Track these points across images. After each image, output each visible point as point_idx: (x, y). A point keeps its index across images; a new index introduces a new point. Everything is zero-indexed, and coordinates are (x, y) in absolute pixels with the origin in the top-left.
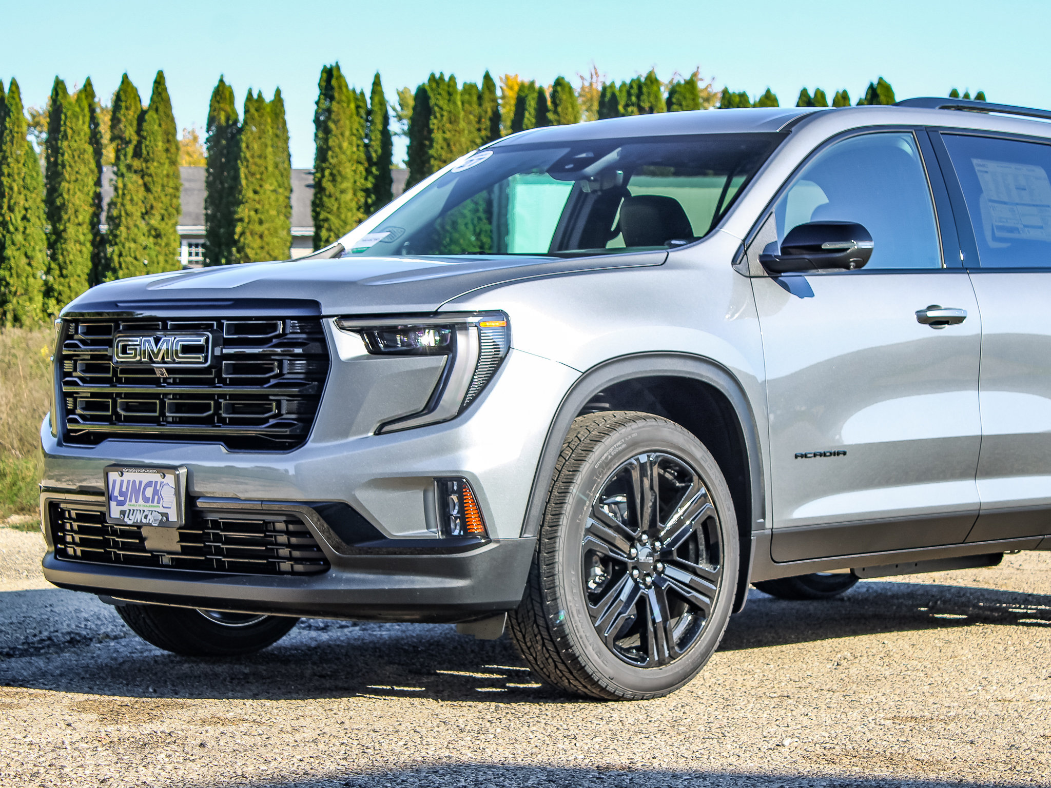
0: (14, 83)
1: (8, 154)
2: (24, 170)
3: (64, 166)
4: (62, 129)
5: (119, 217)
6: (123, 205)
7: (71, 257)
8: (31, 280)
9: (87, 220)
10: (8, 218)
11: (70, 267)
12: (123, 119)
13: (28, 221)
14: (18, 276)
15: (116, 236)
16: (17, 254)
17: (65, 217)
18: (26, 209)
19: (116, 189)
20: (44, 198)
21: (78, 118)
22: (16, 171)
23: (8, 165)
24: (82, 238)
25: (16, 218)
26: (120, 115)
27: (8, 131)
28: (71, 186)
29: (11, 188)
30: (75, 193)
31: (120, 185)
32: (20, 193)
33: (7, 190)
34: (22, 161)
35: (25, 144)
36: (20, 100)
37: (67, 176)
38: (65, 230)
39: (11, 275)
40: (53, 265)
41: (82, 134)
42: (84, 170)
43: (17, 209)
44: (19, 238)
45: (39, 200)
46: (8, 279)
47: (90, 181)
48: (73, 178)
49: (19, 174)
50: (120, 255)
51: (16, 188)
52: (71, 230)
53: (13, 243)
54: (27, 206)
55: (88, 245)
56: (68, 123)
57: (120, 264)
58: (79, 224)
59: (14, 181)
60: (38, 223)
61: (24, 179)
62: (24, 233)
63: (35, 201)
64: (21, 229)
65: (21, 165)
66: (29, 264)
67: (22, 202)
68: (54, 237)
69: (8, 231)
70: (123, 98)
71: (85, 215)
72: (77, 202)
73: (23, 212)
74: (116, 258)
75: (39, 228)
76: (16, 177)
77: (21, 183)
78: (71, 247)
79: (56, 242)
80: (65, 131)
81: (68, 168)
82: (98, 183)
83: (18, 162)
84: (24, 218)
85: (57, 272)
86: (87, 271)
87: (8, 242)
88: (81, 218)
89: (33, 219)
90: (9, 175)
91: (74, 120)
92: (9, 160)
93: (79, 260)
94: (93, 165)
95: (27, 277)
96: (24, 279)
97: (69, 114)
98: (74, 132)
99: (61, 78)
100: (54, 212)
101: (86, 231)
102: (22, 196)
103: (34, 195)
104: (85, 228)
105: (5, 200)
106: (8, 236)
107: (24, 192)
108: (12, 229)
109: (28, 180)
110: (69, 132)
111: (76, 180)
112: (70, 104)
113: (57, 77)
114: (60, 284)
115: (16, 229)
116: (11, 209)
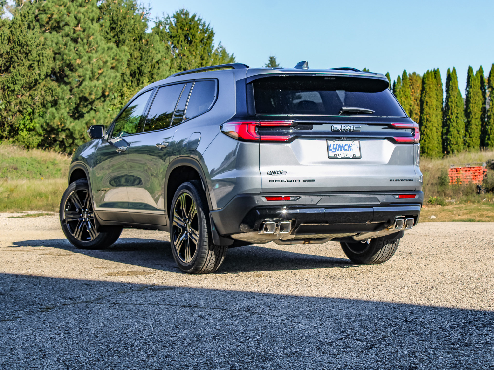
0: (454, 69)
1: (451, 94)
2: (456, 100)
3: (470, 98)
4: (470, 84)
5: (491, 115)
6: (492, 111)
7: (473, 130)
8: (459, 139)
9: (479, 117)
10: (450, 117)
11: (473, 134)
12: (492, 80)
13: (458, 118)
14: (454, 138)
15: (489, 123)
16: (453, 130)
17: (471, 116)
18: (457, 114)
19: (490, 106)
20: (464, 109)
21: (476, 80)
22: (453, 100)
23: (451, 98)
24: (477, 123)
25: (453, 117)
26: (491, 79)
27: (450, 86)
28: (473, 105)
29: (452, 106)
30: (475, 107)
31: (491, 104)
32: (455, 108)
33: (450, 107)
34: (456, 97)
35: (457, 90)
36: (456, 75)
37: (472, 101)
38: (471, 121)
39: (452, 138)
40: (467, 134)
41: (477, 86)
42: (478, 99)
43: (454, 114)
44: (454, 124)
45: (462, 110)
46: (450, 139)
47: (480, 103)
48: (474, 102)
49: (455, 101)
50: (491, 129)
51: (453, 106)
52: (473, 121)
53: (453, 126)
54: (458, 112)
55: (480, 126)
56: (472, 82)
57: (491, 132)
58: (476, 119)
59: (453, 103)
60: (462, 118)
61: (456, 103)
62: (456, 122)
63: (460, 110)
64: (455, 121)
65: (455, 98)
66: (458, 133)
67: (456, 111)
68: (467, 123)
69: (451, 122)
70: (492, 72)
71: (479, 114)
72: (476, 110)
73: (456, 115)
74: (489, 131)
75: (462, 120)
76: (454, 102)
77: (455, 104)
78: (473, 127)
79: (468, 125)
80: (471, 85)
81: (472, 98)
82: (484, 103)
83: (454, 96)
84: (457, 117)
85: (468, 136)
86: (479, 135)
87: (451, 126)
88: (477, 116)
89: (460, 117)
90: (451, 102)
91: (474, 81)
92: (451, 96)
93: (476, 131)
94: (482, 97)
95: (458, 138)
96: (456, 139)
97: (472, 79)
98: (474, 85)
99: (471, 66)
100: (467, 114)
101: (479, 121)
102: (456, 109)
103: (460, 109)
104: (479, 120)
105: (450, 111)
106: (451, 123)
107: (456, 107)
108: (452, 121)
109: (458, 103)
110: (473, 85)
111: (475, 103)
112: (473, 75)
113: (469, 66)
114: (469, 140)
115: (454, 121)
116: (452, 114)
